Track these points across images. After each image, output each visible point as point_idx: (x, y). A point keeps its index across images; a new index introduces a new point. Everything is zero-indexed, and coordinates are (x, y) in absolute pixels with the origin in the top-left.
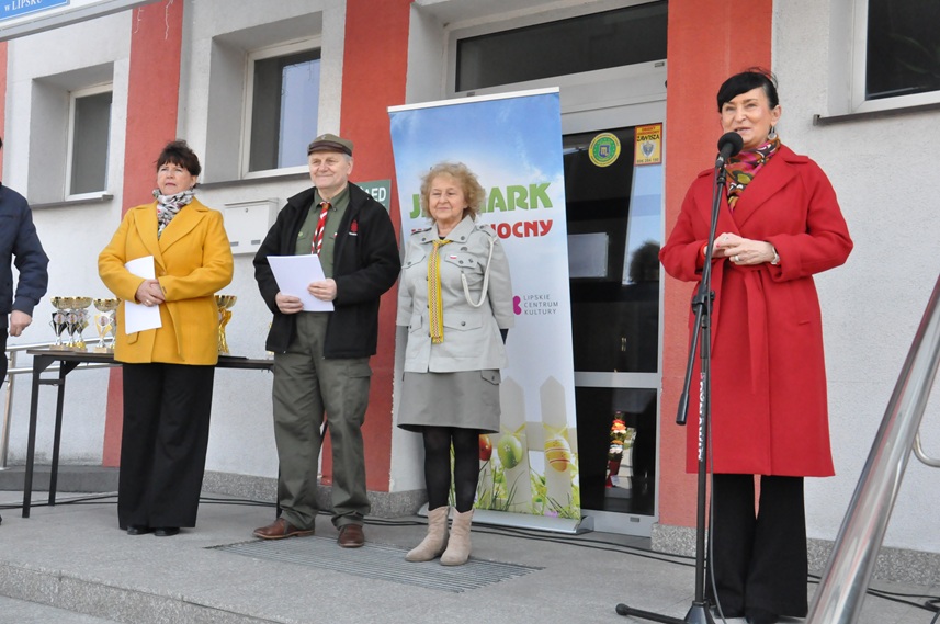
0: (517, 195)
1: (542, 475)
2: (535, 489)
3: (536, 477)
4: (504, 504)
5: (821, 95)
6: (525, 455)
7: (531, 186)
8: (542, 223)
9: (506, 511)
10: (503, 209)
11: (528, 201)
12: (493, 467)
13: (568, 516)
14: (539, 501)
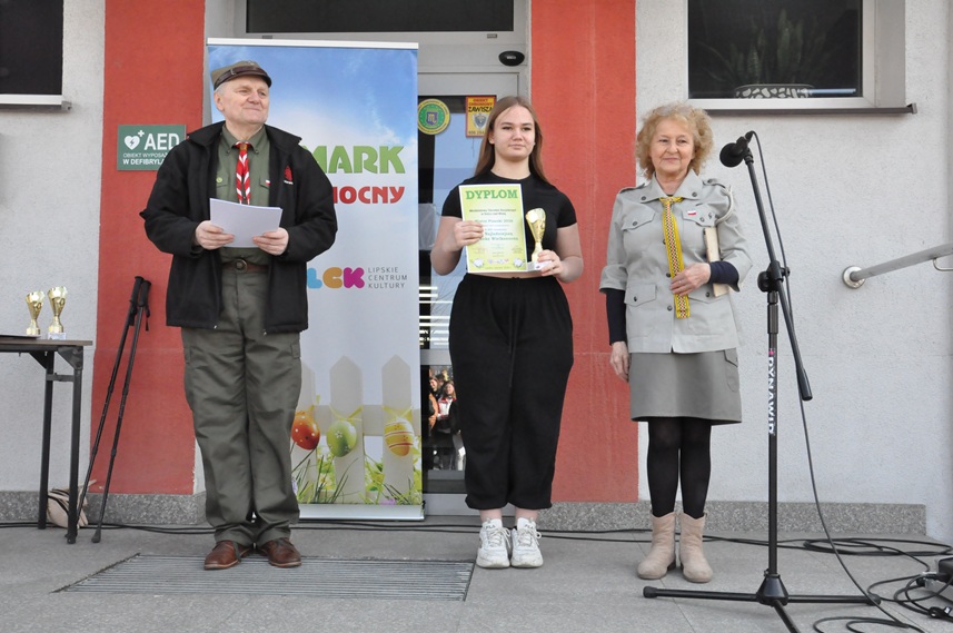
0: (365, 157)
1: (379, 462)
2: (369, 477)
3: (372, 465)
4: (330, 495)
5: (678, 89)
6: (360, 442)
7: (381, 148)
8: (393, 189)
9: (332, 503)
10: (348, 170)
11: (377, 163)
12: (319, 457)
13: (407, 502)
14: (374, 489)
